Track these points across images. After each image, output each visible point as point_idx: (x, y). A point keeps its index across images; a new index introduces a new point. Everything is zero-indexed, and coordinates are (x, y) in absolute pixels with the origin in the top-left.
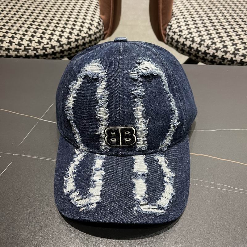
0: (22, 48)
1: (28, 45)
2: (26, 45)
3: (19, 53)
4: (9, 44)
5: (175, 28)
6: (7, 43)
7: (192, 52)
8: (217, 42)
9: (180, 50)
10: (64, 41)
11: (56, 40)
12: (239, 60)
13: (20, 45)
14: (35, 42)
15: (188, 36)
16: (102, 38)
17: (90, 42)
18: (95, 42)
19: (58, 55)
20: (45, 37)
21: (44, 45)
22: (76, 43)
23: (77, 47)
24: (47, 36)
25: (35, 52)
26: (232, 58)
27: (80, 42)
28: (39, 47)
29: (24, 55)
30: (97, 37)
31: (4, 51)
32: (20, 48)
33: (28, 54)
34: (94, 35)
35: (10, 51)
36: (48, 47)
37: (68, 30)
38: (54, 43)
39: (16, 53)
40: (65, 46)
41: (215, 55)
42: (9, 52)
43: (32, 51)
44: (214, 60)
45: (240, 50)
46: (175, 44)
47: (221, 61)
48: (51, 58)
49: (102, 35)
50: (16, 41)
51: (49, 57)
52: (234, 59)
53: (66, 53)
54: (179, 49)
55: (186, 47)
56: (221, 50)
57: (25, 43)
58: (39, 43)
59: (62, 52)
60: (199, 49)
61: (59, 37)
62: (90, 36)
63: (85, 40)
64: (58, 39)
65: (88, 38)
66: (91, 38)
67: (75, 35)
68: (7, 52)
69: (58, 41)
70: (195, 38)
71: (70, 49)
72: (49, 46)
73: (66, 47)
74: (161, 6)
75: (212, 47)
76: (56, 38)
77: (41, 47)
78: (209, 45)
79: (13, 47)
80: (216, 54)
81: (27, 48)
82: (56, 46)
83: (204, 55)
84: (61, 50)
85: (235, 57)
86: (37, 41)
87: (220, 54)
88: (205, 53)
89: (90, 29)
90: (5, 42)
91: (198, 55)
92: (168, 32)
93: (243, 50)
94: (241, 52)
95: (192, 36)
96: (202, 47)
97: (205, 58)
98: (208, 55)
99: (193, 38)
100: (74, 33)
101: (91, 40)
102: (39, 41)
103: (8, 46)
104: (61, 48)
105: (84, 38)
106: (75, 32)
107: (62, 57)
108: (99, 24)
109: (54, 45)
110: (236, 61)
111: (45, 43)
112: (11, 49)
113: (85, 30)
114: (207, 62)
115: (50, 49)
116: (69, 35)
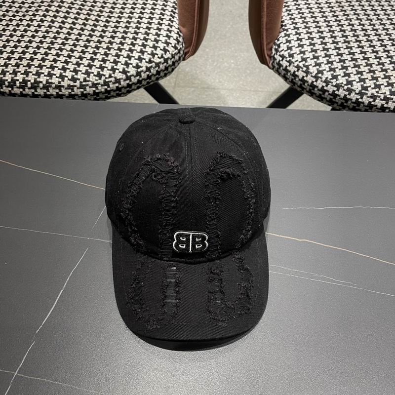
0: (78, 83)
1: (85, 80)
2: (82, 80)
3: (73, 91)
4: (60, 80)
5: (283, 50)
6: (57, 77)
7: (305, 87)
8: (340, 75)
9: (290, 81)
10: (132, 71)
11: (121, 70)
12: (366, 102)
13: (74, 79)
14: (94, 75)
15: (301, 64)
16: (182, 59)
17: (166, 68)
18: (173, 67)
19: (123, 90)
20: (107, 67)
21: (106, 78)
22: (148, 73)
23: (149, 77)
24: (109, 65)
25: (94, 89)
26: (357, 99)
27: (153, 71)
28: (99, 81)
29: (79, 93)
30: (175, 60)
31: (53, 89)
32: (75, 84)
33: (85, 92)
34: (171, 59)
35: (62, 88)
36: (111, 81)
37: (136, 55)
38: (118, 75)
39: (70, 91)
40: (133, 78)
41: (336, 94)
42: (60, 90)
43: (90, 87)
44: (334, 100)
45: (369, 89)
46: (283, 72)
47: (344, 101)
48: (115, 94)
49: (182, 56)
50: (69, 74)
51: (112, 93)
52: (360, 100)
53: (133, 87)
54: (288, 80)
55: (297, 79)
56: (343, 87)
57: (81, 76)
58: (99, 75)
59: (129, 86)
60: (315, 83)
61: (125, 67)
62: (166, 61)
63: (159, 68)
64: (124, 69)
65: (163, 64)
66: (167, 63)
67: (146, 62)
68: (57, 91)
69: (124, 72)
70: (310, 67)
71: (139, 82)
72: (113, 79)
73: (134, 80)
74: (265, 19)
75: (332, 83)
76: (120, 67)
77: (101, 82)
78: (328, 79)
79: (66, 83)
80: (336, 92)
81: (84, 83)
82: (122, 79)
83: (321, 93)
84: (128, 84)
85: (362, 98)
86: (96, 74)
87: (342, 93)
88: (323, 90)
89: (165, 51)
90: (54, 76)
91: (312, 91)
92: (274, 54)
93: (373, 89)
94: (371, 92)
95: (307, 64)
96: (319, 81)
97: (323, 96)
98: (327, 93)
99: (307, 67)
100: (145, 59)
101: (167, 65)
102: (98, 72)
103: (59, 82)
104: (128, 82)
105: (158, 65)
106: (147, 57)
107: (129, 92)
108: (178, 42)
109: (118, 78)
110: (363, 103)
111: (107, 76)
112: (63, 86)
113: (159, 52)
114: (324, 101)
115: (113, 83)
116: (138, 61)
